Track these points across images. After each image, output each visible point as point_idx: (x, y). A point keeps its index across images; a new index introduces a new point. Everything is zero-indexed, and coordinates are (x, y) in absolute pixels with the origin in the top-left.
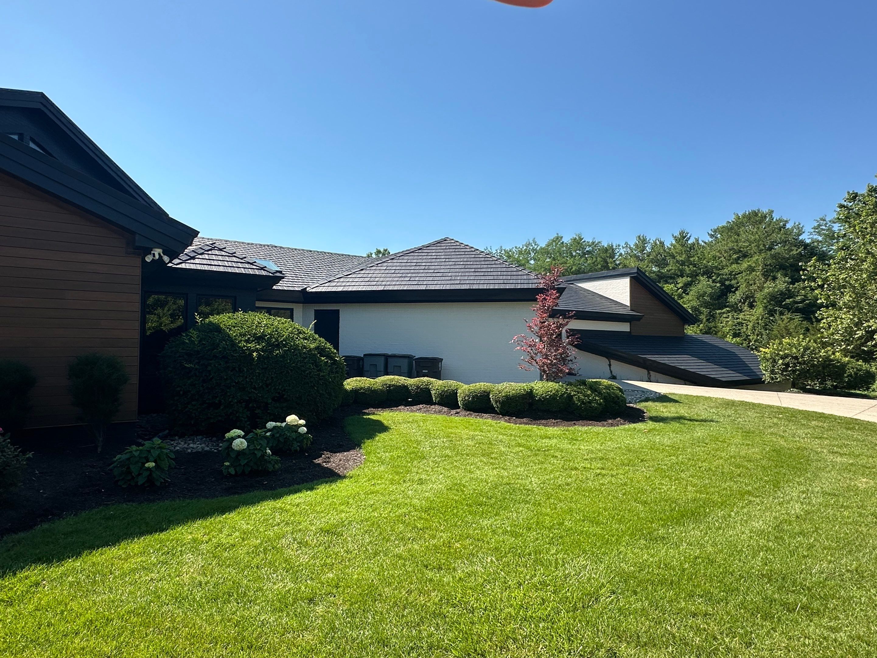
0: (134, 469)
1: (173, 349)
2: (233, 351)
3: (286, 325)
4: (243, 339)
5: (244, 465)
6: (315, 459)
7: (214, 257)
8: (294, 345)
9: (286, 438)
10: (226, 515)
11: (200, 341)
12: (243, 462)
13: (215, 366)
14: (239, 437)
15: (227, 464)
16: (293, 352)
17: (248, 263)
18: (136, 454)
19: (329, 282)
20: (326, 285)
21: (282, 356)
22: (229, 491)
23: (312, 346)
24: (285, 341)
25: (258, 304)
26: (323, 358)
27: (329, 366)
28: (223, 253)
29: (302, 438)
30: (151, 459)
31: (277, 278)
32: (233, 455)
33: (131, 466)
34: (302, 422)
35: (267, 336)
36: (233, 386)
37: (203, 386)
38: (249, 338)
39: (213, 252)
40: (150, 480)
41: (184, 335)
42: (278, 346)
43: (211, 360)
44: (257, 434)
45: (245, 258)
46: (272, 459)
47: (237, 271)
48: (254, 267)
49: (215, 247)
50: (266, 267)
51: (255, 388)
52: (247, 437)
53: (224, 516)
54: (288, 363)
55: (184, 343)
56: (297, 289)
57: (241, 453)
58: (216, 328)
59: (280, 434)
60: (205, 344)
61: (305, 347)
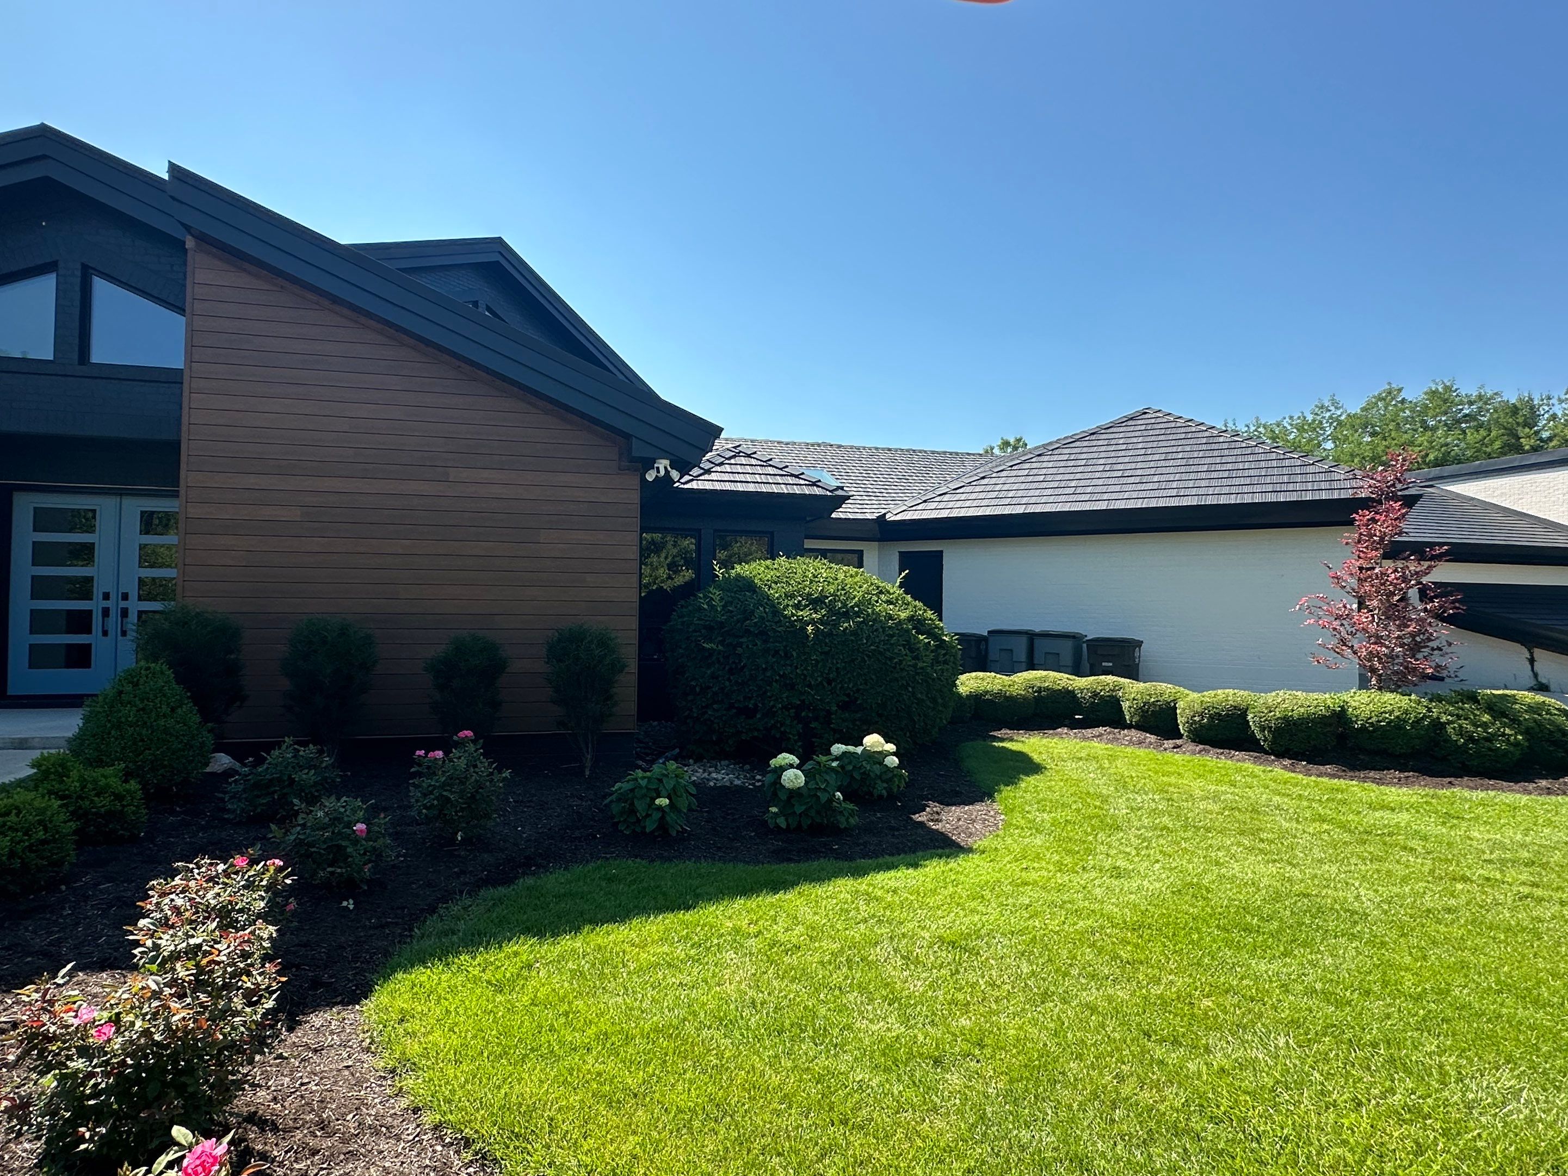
0: (640, 806)
1: (686, 619)
2: (776, 623)
3: (857, 579)
4: (791, 603)
5: (800, 814)
6: (914, 814)
7: (739, 469)
8: (873, 613)
9: (864, 773)
10: (780, 895)
11: (724, 607)
12: (799, 809)
13: (747, 646)
14: (791, 766)
15: (774, 810)
16: (872, 626)
17: (792, 475)
18: (643, 783)
19: (925, 501)
20: (920, 507)
21: (854, 633)
22: (781, 856)
23: (903, 615)
24: (858, 606)
25: (809, 544)
26: (921, 637)
27: (932, 651)
28: (754, 462)
29: (891, 775)
30: (664, 793)
31: (840, 501)
32: (783, 796)
33: (636, 802)
34: (891, 747)
35: (827, 597)
36: (776, 681)
37: (729, 680)
38: (799, 602)
39: (738, 461)
40: (663, 826)
41: (701, 595)
42: (846, 615)
43: (742, 637)
44: (819, 763)
45: (787, 467)
46: (845, 809)
47: (775, 489)
48: (802, 482)
49: (741, 452)
50: (819, 481)
51: (810, 686)
52: (804, 768)
53: (777, 896)
54: (863, 644)
55: (700, 609)
56: (869, 516)
57: (795, 794)
58: (748, 585)
59: (854, 767)
60: (732, 612)
61: (890, 617)
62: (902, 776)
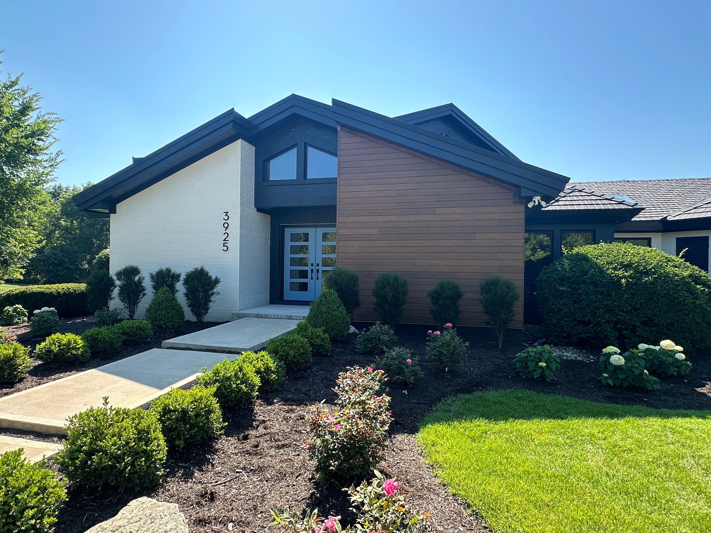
1: (548, 275)
2: (602, 277)
3: (653, 253)
4: (610, 267)
5: (622, 380)
7: (575, 198)
8: (664, 272)
9: (661, 361)
10: (615, 420)
11: (570, 269)
12: (621, 377)
13: (585, 289)
14: (616, 353)
15: (606, 375)
16: (663, 279)
17: (607, 199)
19: (695, 208)
20: (692, 211)
21: (652, 283)
22: (610, 399)
23: (686, 274)
24: (654, 269)
25: (617, 235)
26: (698, 286)
27: (706, 295)
28: (583, 194)
29: (680, 364)
30: (543, 360)
31: (637, 211)
32: (611, 369)
34: (680, 348)
35: (634, 264)
36: (602, 308)
37: (574, 306)
38: (616, 266)
39: (574, 194)
40: (543, 377)
41: (558, 263)
42: (647, 273)
43: (581, 284)
44: (633, 353)
45: (603, 195)
46: (651, 379)
47: (597, 207)
48: (613, 202)
49: (576, 189)
50: (624, 201)
51: (623, 311)
52: (623, 355)
53: (613, 421)
54: (658, 290)
55: (557, 270)
56: (655, 219)
57: (617, 368)
58: (584, 258)
59: (654, 357)
60: (575, 271)
61: (677, 275)
62: (687, 365)
